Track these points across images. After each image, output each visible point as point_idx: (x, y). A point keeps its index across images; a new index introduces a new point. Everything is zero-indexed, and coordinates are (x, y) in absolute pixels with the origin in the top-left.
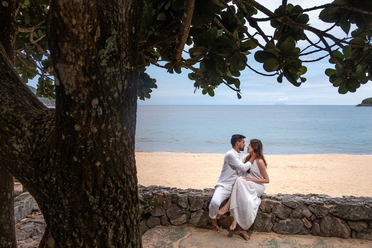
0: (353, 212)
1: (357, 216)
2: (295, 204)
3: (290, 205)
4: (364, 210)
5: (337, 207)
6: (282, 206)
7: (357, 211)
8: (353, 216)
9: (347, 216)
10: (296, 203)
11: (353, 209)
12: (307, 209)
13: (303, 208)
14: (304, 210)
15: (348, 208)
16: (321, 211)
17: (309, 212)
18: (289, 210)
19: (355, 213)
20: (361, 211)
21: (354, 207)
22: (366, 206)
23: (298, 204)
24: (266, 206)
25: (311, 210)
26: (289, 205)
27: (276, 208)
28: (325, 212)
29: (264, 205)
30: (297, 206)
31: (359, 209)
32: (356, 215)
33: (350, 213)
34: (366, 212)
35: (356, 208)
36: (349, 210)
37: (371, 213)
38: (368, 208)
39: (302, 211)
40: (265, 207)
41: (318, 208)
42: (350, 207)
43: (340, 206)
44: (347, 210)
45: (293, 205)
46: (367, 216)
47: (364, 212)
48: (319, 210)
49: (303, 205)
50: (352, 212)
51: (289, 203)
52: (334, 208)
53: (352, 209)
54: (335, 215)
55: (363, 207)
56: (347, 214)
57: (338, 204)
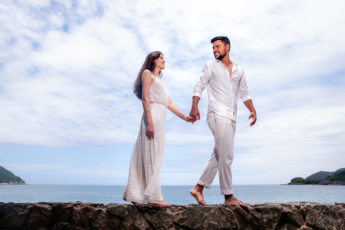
0: (208, 219)
1: (214, 224)
2: (123, 210)
3: (117, 213)
4: (224, 214)
5: (185, 212)
6: (105, 213)
7: (214, 217)
8: (208, 224)
9: (199, 225)
10: (126, 208)
11: (208, 214)
12: (142, 219)
13: (136, 216)
14: (136, 220)
15: (201, 212)
16: (162, 219)
17: (146, 222)
18: (116, 221)
19: (211, 220)
20: (220, 216)
21: (209, 210)
22: (227, 209)
23: (128, 211)
24: (81, 215)
25: (147, 219)
26: (115, 212)
27: (97, 219)
28: (168, 222)
29: (80, 214)
30: (127, 213)
31: (217, 213)
32: (212, 222)
33: (204, 220)
34: (226, 216)
35: (212, 211)
36: (202, 215)
37: (233, 218)
38: (229, 211)
39: (134, 222)
40: (81, 217)
41: (157, 216)
42: (203, 211)
43: (189, 210)
44: (198, 215)
45: (120, 212)
46: (229, 224)
47: (224, 218)
48: (159, 218)
49: (135, 212)
50: (206, 218)
51: (115, 209)
52: (181, 214)
53: (206, 214)
54: (182, 224)
55: (222, 210)
56: (198, 223)
57: (187, 208)
